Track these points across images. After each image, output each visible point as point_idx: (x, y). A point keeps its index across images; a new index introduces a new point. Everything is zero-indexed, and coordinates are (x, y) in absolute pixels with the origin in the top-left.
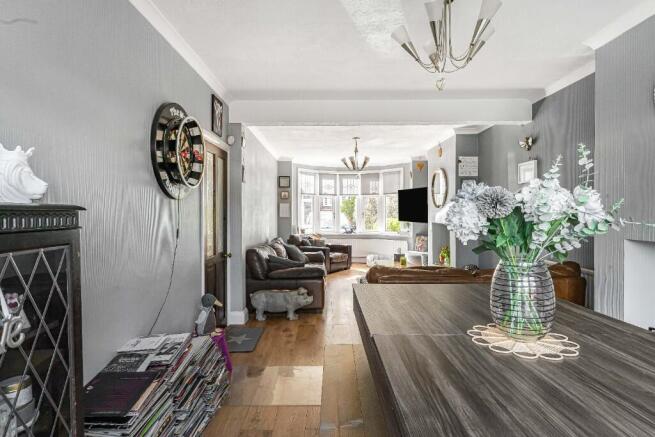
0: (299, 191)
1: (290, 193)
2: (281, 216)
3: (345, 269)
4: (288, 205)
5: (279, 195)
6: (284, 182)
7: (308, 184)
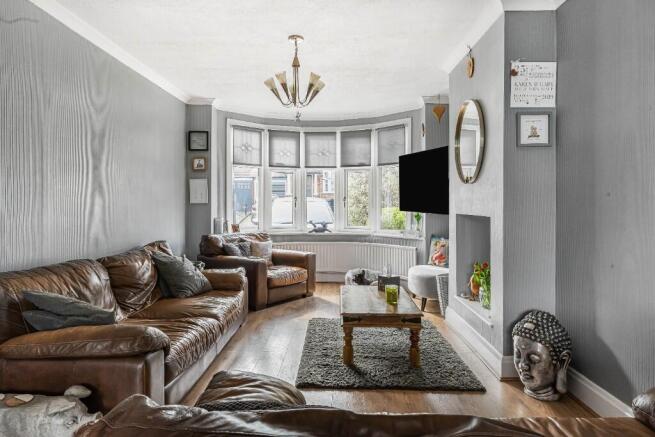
0: (230, 159)
1: (208, 161)
2: (192, 201)
3: (304, 296)
4: (205, 181)
5: (189, 164)
6: (198, 142)
7: (247, 147)
